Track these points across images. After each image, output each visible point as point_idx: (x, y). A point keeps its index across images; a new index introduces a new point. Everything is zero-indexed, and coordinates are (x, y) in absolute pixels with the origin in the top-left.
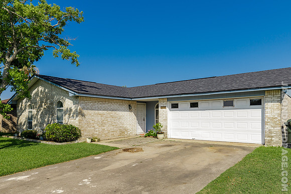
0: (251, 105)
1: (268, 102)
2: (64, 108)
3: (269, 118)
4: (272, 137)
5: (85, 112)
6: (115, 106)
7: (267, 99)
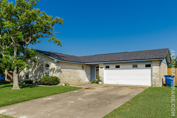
0: (146, 67)
1: (154, 66)
2: (50, 68)
3: (154, 73)
4: (156, 82)
5: (62, 70)
6: (76, 67)
7: (154, 64)
